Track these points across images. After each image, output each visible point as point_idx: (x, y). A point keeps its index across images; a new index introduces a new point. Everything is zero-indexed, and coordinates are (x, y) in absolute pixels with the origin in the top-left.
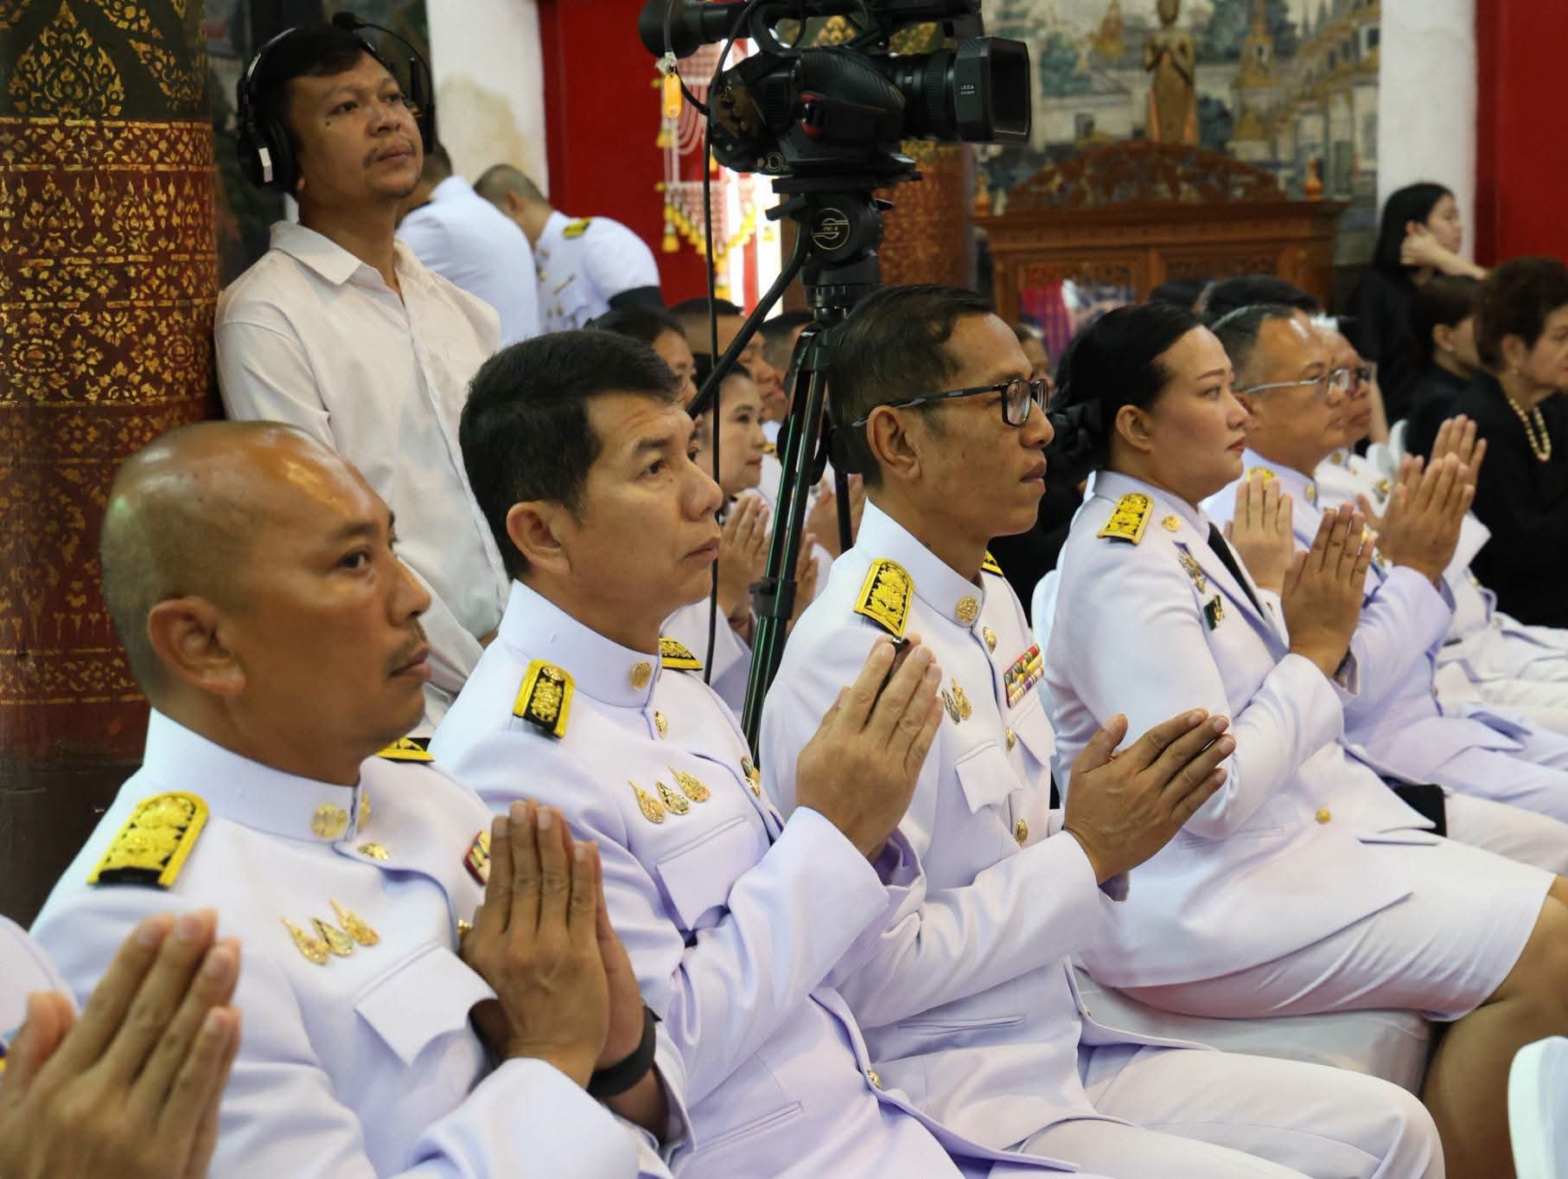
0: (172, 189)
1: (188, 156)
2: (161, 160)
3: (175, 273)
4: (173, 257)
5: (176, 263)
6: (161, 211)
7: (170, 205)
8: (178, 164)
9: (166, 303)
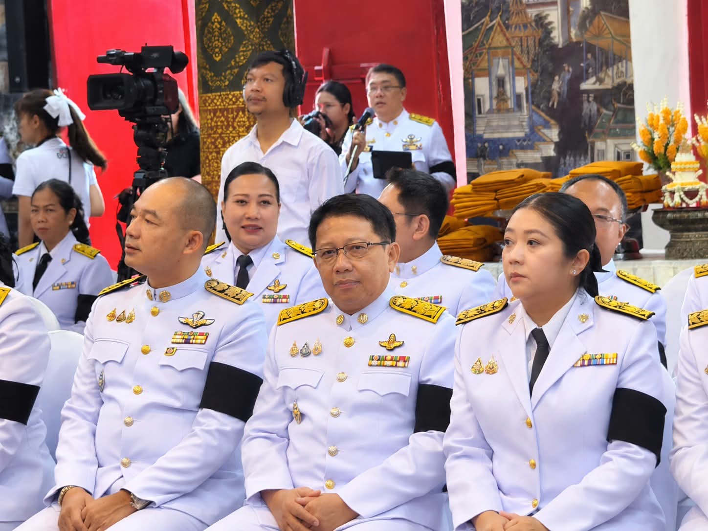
0: (212, 115)
1: (218, 103)
2: (209, 106)
3: (213, 140)
4: (212, 136)
5: (213, 138)
6: (209, 121)
7: (212, 119)
8: (215, 106)
9: (210, 150)
